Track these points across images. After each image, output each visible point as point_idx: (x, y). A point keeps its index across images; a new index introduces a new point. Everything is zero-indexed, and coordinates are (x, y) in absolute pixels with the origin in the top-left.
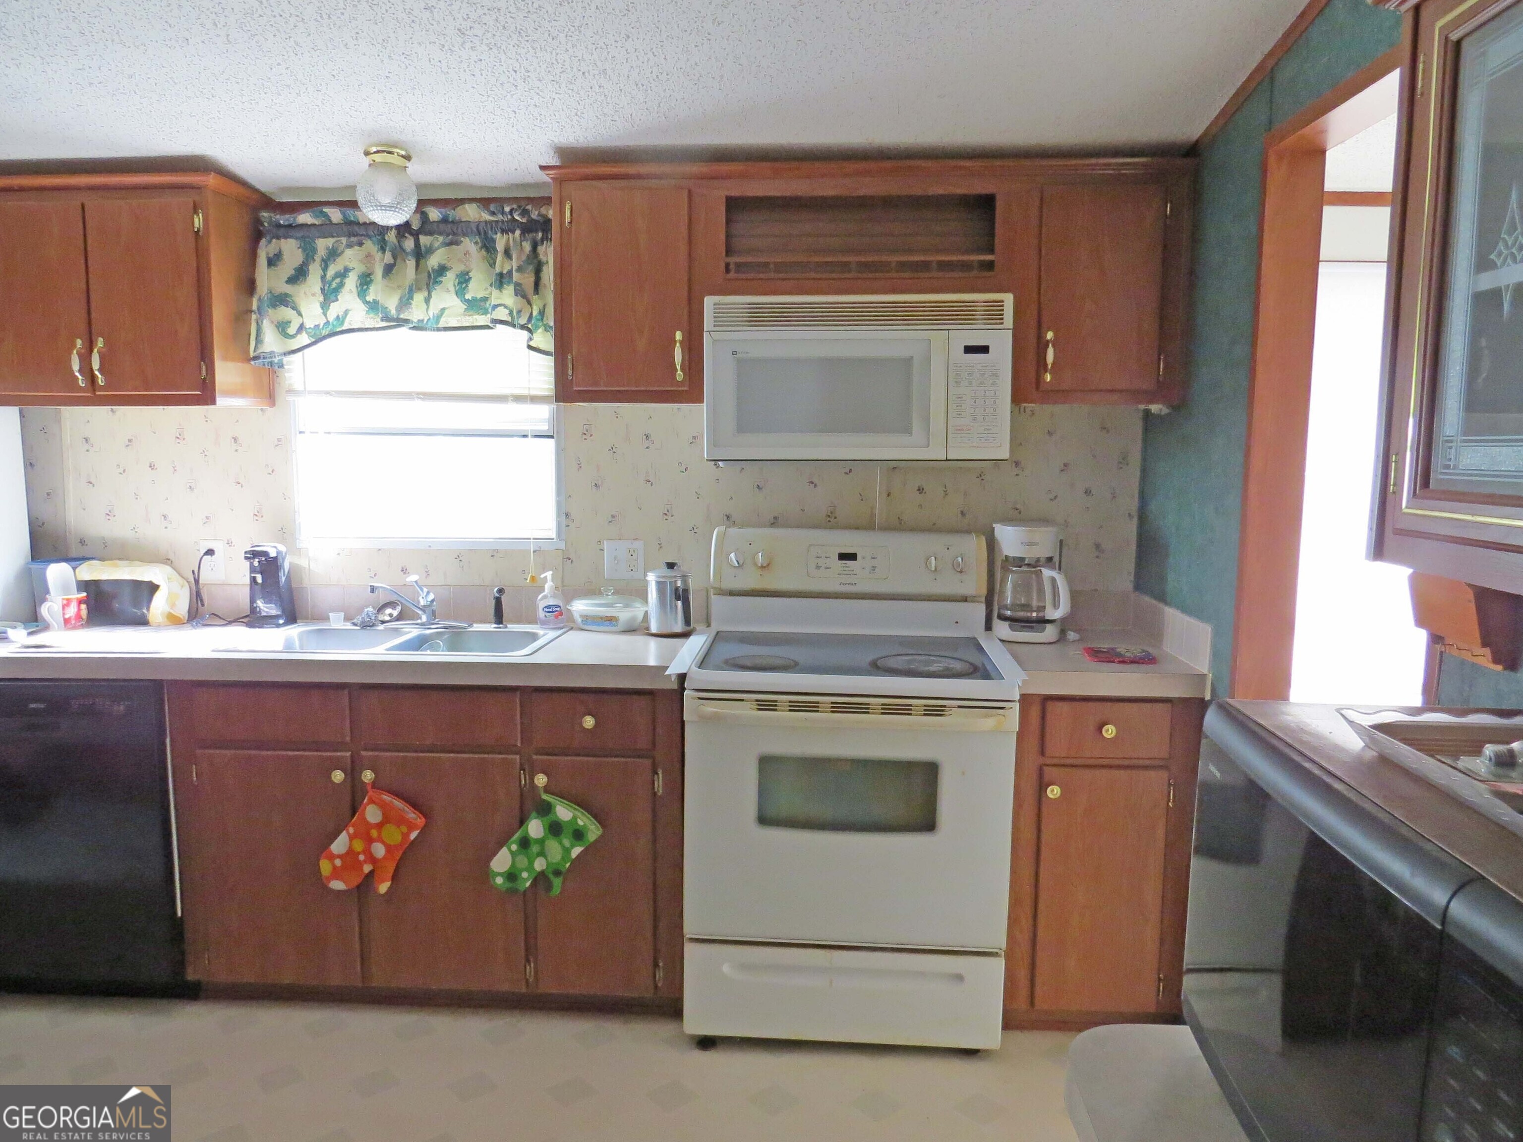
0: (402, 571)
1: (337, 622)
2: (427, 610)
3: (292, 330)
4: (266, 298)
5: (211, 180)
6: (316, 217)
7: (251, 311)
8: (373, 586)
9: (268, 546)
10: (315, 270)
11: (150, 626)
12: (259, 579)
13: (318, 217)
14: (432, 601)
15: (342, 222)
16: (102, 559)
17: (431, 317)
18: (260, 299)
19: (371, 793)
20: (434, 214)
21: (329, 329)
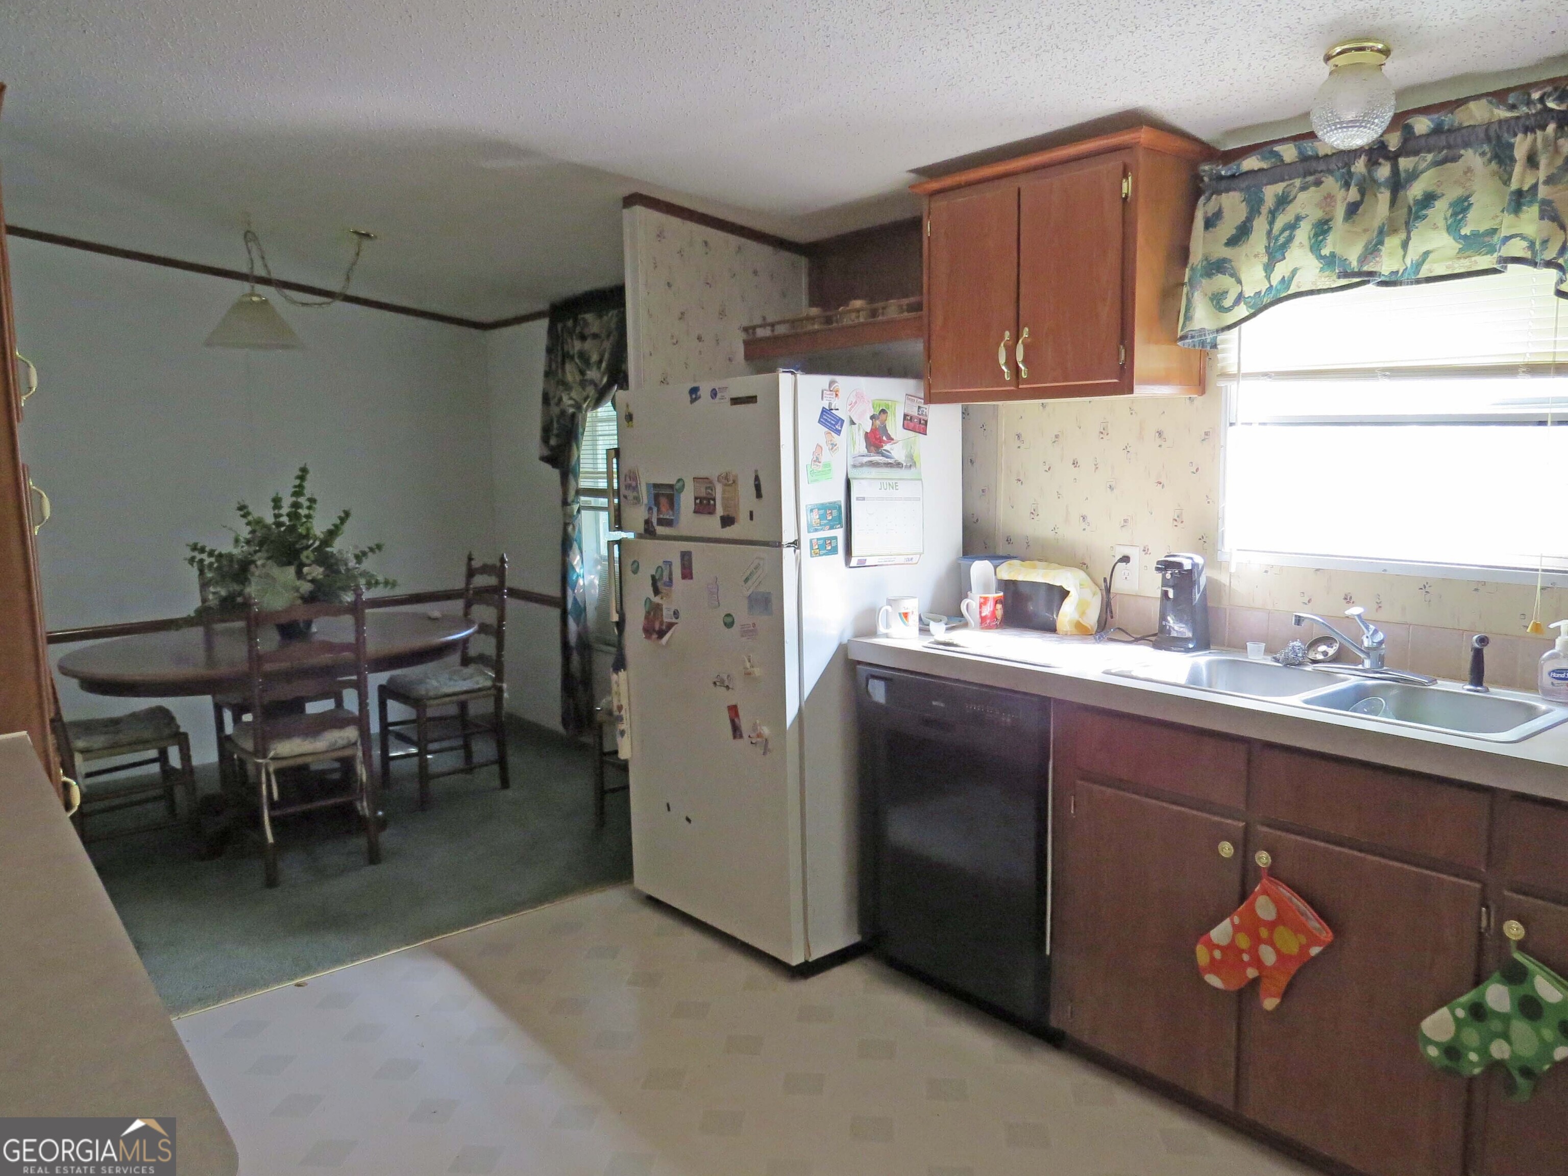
0: (1346, 599)
1: (1256, 654)
2: (1372, 654)
3: (1228, 303)
4: (1199, 267)
5: (1144, 136)
6: (1264, 158)
7: (1183, 284)
8: (1299, 617)
9: (1183, 557)
10: (1260, 225)
11: (1057, 634)
12: (1171, 594)
13: (1267, 159)
14: (1381, 643)
15: (1297, 160)
16: (1023, 560)
17: (1409, 266)
18: (1192, 269)
19: (1264, 881)
20: (1422, 125)
21: (1271, 295)
